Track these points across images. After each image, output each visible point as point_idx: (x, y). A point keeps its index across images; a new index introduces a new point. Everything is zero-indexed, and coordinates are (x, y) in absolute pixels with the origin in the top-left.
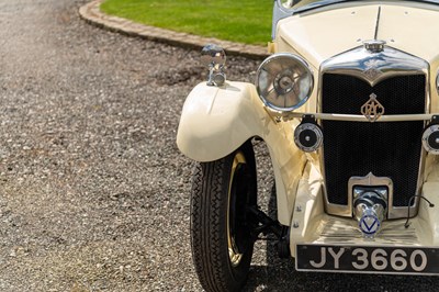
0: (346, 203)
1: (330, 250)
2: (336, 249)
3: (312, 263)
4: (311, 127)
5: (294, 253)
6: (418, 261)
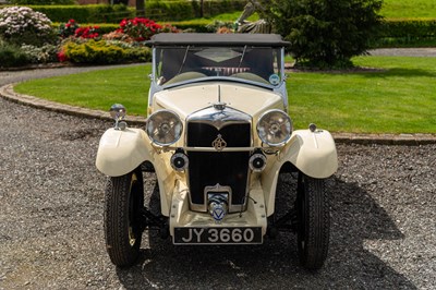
0: (203, 203)
1: (195, 230)
2: (199, 230)
3: (183, 239)
4: (181, 155)
5: (172, 233)
6: (249, 235)
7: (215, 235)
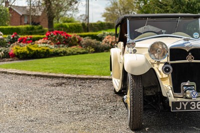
0: (180, 92)
1: (183, 103)
2: (185, 103)
3: (177, 108)
4: (168, 66)
7: (194, 105)
